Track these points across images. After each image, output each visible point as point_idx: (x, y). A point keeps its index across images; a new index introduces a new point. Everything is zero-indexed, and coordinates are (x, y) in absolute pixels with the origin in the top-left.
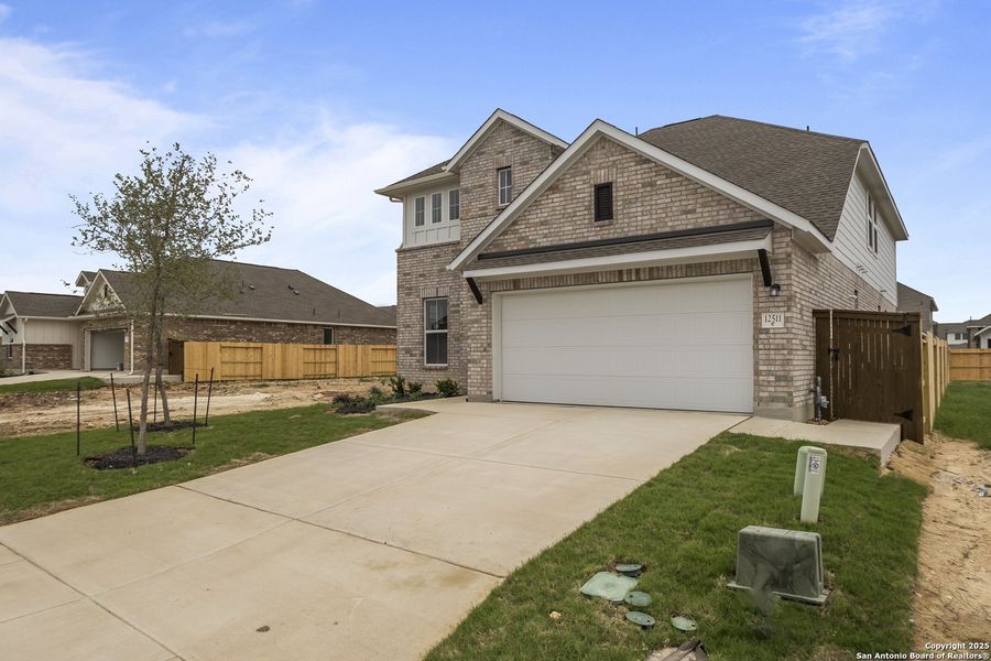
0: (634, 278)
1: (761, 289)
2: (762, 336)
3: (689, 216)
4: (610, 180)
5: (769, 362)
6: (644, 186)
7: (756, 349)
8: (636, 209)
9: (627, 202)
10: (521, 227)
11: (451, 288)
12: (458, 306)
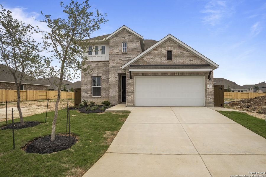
0: (178, 75)
1: (207, 79)
2: (207, 89)
3: (191, 61)
4: (171, 50)
5: (209, 95)
6: (180, 53)
7: (206, 92)
8: (178, 58)
9: (176, 56)
10: (145, 59)
11: (102, 74)
12: (105, 79)
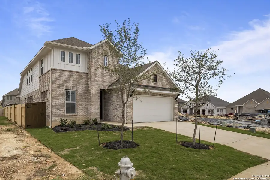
1: (175, 100)
2: (175, 108)
4: (157, 74)
8: (160, 82)
11: (78, 87)
12: (81, 94)
